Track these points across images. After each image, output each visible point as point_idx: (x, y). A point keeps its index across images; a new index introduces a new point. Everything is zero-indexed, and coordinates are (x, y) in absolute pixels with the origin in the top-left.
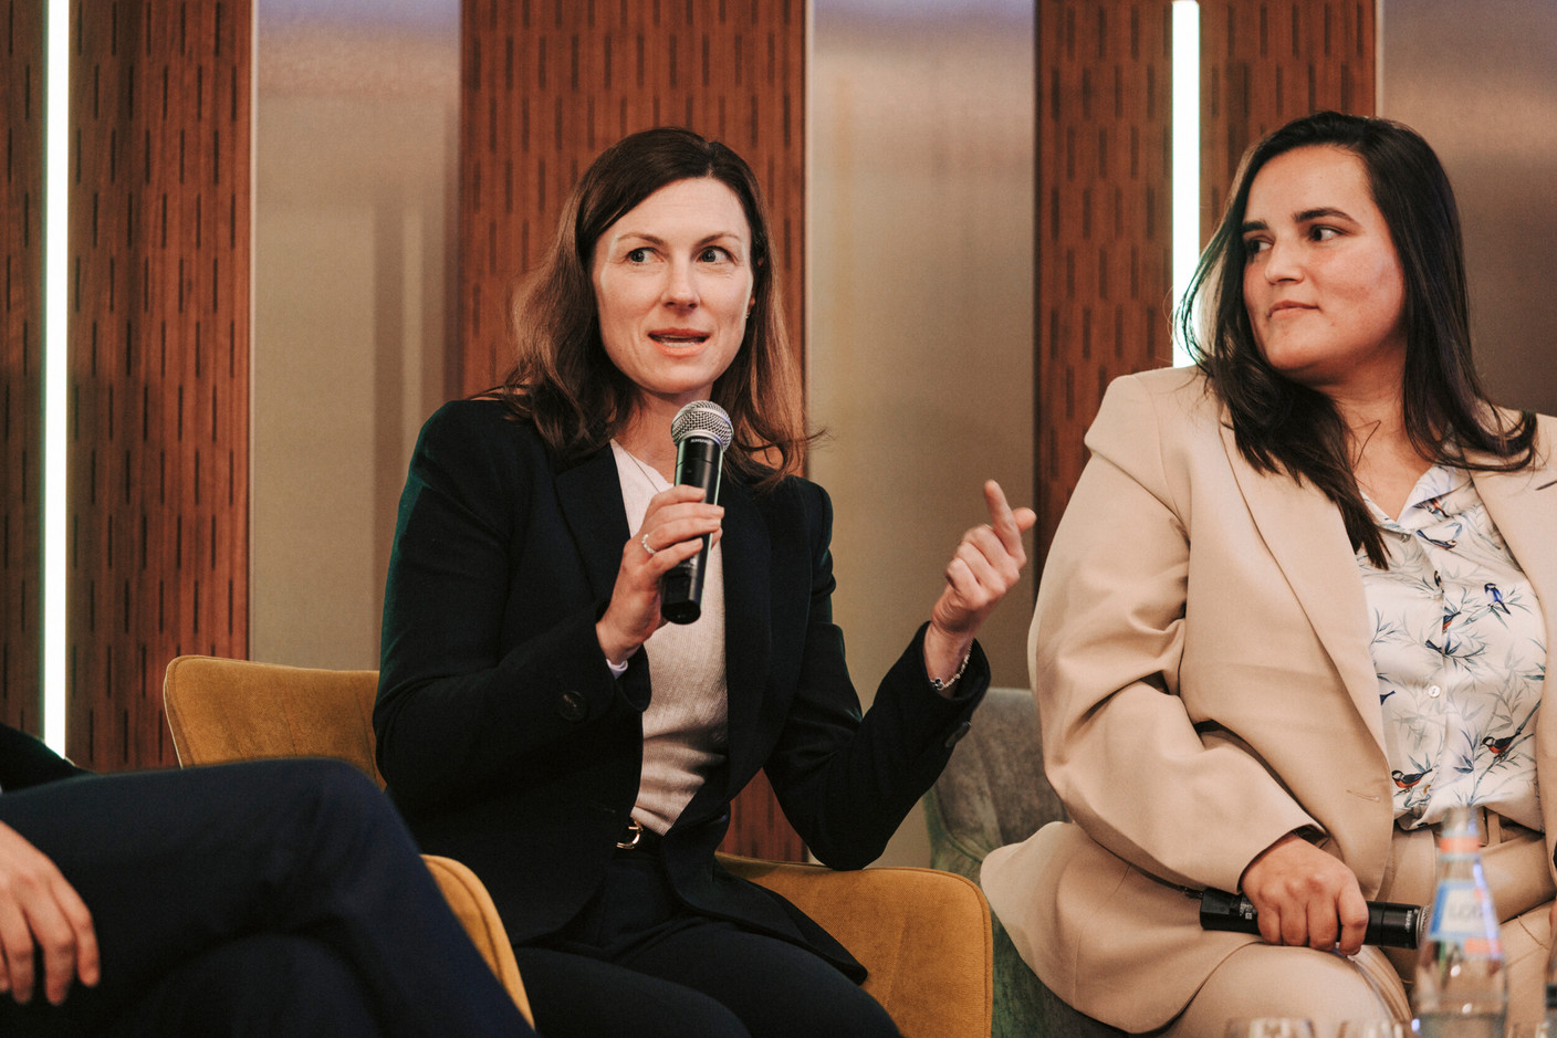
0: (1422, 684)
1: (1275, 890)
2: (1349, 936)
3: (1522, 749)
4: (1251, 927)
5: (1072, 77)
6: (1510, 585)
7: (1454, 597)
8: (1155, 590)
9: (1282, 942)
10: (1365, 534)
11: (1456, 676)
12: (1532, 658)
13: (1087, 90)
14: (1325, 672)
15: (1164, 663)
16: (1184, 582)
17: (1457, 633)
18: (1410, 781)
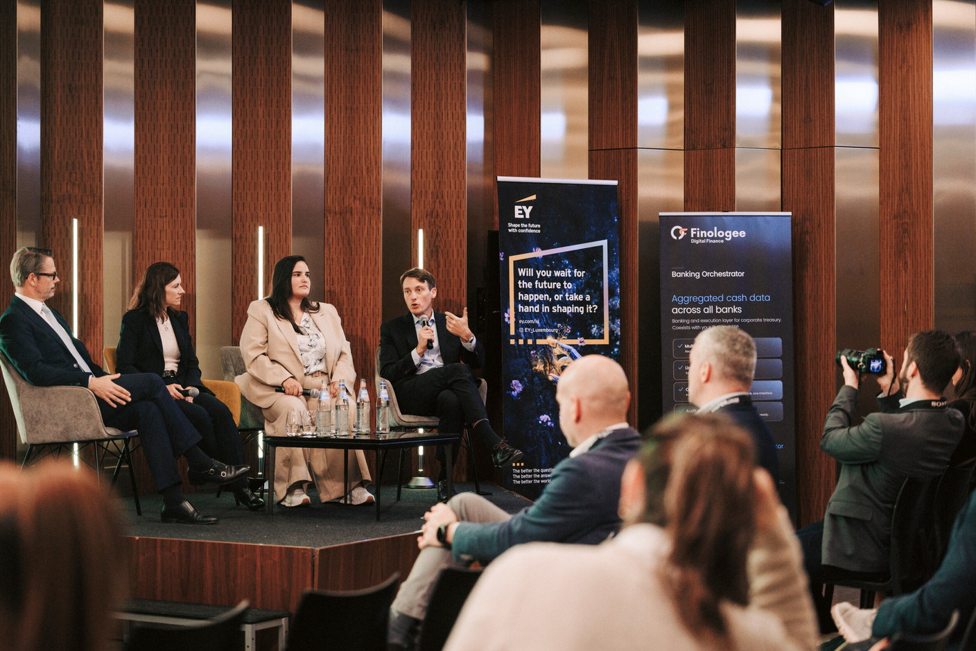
0: (308, 352)
1: (288, 386)
2: (299, 394)
3: (324, 360)
4: (284, 392)
5: (238, 234)
6: (320, 334)
7: (311, 337)
8: (263, 339)
9: (289, 394)
10: (297, 330)
11: (313, 350)
12: (324, 345)
13: (241, 237)
14: (291, 351)
15: (265, 351)
16: (267, 337)
17: (312, 343)
18: (307, 367)
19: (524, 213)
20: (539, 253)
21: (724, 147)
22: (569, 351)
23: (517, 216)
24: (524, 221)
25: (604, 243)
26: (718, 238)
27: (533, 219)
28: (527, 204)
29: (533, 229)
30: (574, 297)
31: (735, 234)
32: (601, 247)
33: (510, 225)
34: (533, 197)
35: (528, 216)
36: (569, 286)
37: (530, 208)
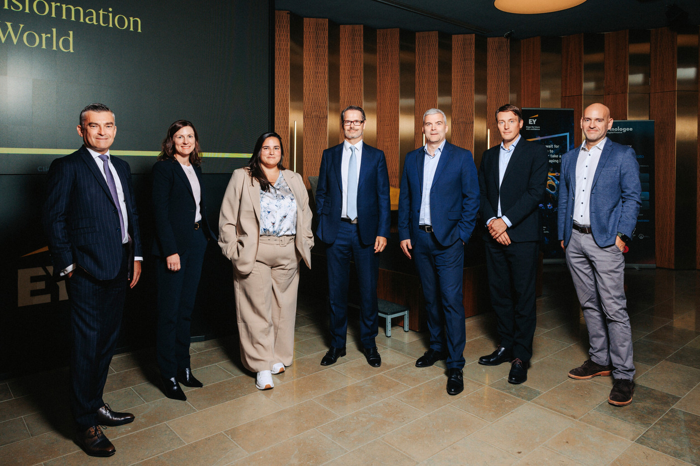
19: (533, 122)
20: (539, 138)
21: (623, 93)
22: (552, 178)
23: (530, 123)
24: (533, 125)
25: (568, 134)
26: (620, 131)
27: (537, 124)
28: (534, 118)
29: (537, 128)
30: (554, 156)
31: (628, 129)
32: (566, 136)
33: (527, 127)
34: (537, 116)
35: (534, 123)
36: (552, 151)
37: (536, 120)
